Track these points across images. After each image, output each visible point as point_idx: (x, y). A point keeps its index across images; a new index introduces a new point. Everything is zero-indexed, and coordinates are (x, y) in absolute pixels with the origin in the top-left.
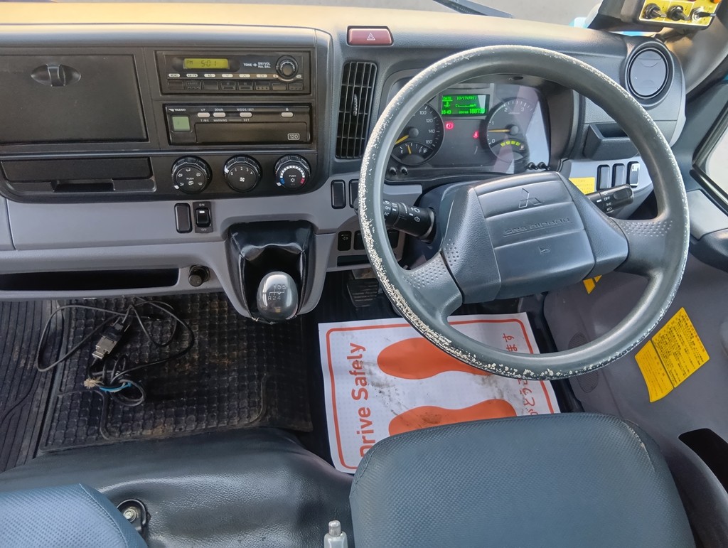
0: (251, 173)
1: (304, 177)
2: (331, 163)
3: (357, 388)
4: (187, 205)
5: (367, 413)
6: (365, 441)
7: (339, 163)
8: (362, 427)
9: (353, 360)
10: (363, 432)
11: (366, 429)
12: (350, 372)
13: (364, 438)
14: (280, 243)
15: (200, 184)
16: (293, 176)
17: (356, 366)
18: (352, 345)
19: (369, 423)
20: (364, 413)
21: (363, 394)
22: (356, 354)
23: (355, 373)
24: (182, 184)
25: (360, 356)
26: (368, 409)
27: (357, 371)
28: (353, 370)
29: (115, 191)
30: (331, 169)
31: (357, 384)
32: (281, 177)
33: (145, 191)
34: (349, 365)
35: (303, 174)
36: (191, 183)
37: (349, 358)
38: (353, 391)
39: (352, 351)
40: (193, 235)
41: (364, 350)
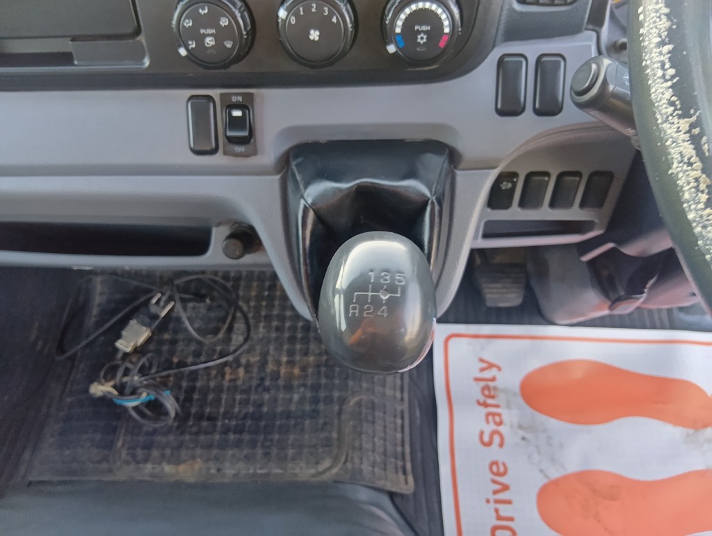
0: (334, 20)
1: (447, 30)
2: (505, 12)
3: (489, 428)
4: (209, 98)
5: (502, 469)
6: (499, 518)
7: (522, 14)
8: (495, 492)
9: (483, 384)
10: (497, 502)
11: (501, 496)
12: (479, 403)
13: (497, 511)
14: (387, 177)
15: (229, 45)
16: (425, 28)
17: (486, 392)
18: (482, 360)
19: (506, 488)
20: (498, 470)
21: (497, 439)
22: (487, 374)
23: (485, 405)
24: (193, 45)
25: (493, 379)
26: (504, 465)
27: (490, 401)
28: (482, 399)
29: (78, 67)
30: (502, 27)
31: (488, 422)
32: (398, 30)
33: (127, 66)
34: (476, 391)
35: (446, 23)
36: (210, 41)
37: (477, 379)
38: (482, 434)
39: (482, 370)
40: (219, 159)
41: (499, 369)
